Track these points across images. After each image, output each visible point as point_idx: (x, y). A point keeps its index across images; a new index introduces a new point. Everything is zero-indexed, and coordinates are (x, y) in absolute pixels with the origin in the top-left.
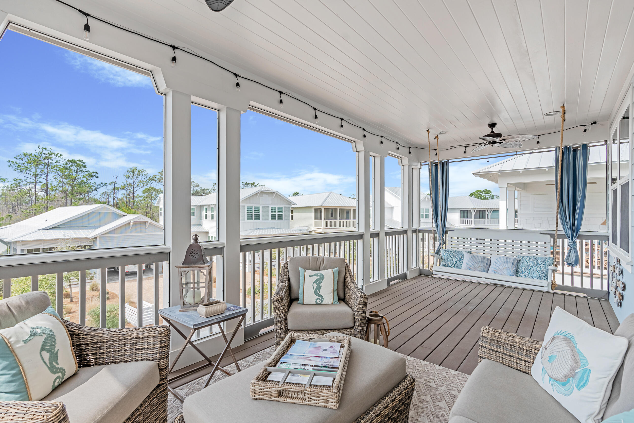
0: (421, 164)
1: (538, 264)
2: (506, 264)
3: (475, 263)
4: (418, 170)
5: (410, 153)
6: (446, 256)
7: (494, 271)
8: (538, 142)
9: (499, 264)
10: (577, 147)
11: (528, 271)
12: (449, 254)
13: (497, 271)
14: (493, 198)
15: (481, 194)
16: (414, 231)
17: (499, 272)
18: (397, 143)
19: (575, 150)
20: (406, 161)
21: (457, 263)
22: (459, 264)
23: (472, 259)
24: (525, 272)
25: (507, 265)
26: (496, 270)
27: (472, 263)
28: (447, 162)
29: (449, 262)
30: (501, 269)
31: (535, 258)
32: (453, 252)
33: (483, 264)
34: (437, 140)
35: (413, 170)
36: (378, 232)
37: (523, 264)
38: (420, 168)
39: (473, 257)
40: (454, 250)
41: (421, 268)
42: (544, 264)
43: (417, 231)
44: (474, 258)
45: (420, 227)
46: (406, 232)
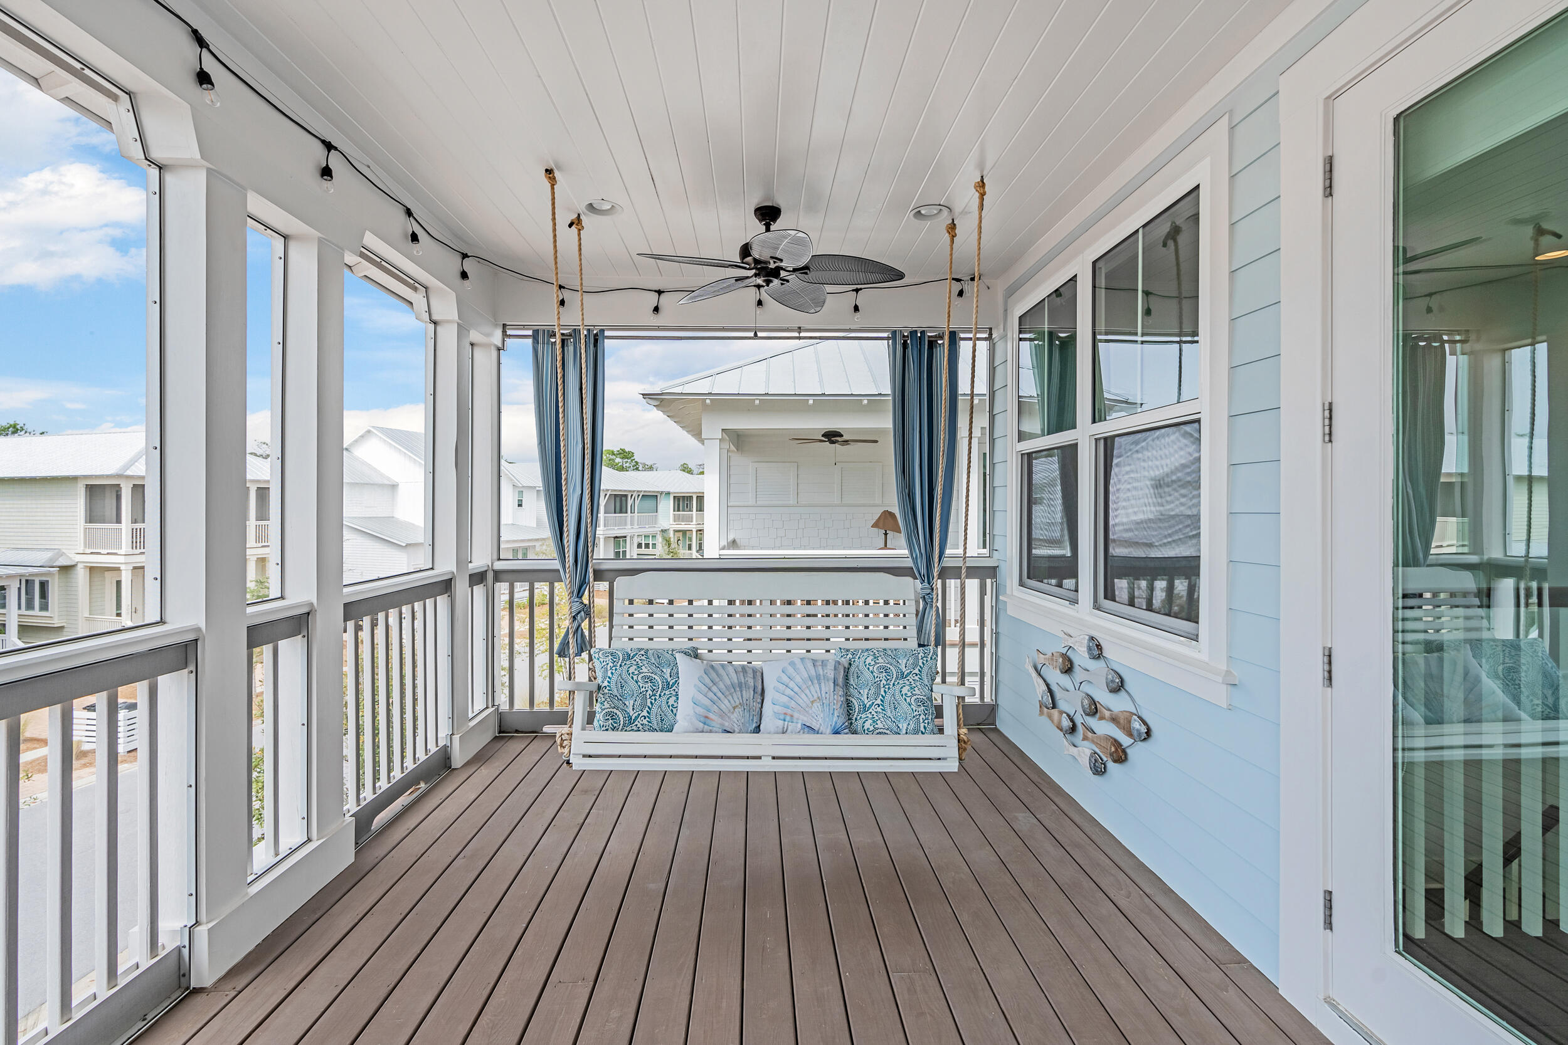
0: (504, 332)
1: (903, 676)
2: (817, 686)
3: (719, 694)
4: (494, 353)
5: (464, 275)
6: (615, 678)
7: (782, 717)
8: (856, 309)
9: (796, 689)
10: (935, 336)
11: (879, 702)
12: (626, 667)
13: (792, 716)
14: (637, 469)
15: (613, 459)
16: (478, 578)
17: (798, 719)
18: (409, 213)
19: (932, 344)
20: (446, 307)
21: (658, 703)
22: (664, 704)
23: (708, 681)
24: (871, 706)
25: (820, 688)
26: (789, 712)
27: (711, 695)
28: (596, 335)
29: (630, 703)
30: (804, 705)
31: (889, 653)
32: (637, 658)
33: (744, 692)
34: (579, 235)
35: (476, 349)
36: (305, 610)
37: (862, 679)
38: (500, 345)
39: (711, 671)
40: (640, 650)
41: (505, 707)
42: (916, 671)
43: (490, 576)
44: (714, 675)
45: (499, 559)
46: (446, 586)
